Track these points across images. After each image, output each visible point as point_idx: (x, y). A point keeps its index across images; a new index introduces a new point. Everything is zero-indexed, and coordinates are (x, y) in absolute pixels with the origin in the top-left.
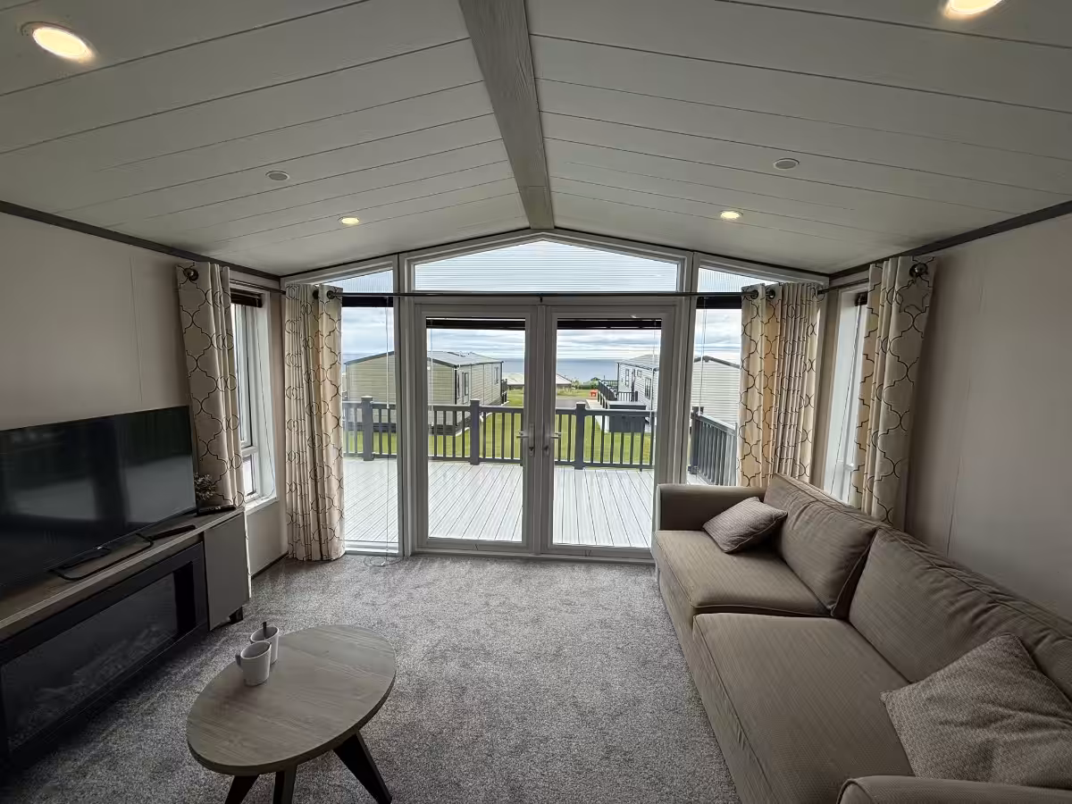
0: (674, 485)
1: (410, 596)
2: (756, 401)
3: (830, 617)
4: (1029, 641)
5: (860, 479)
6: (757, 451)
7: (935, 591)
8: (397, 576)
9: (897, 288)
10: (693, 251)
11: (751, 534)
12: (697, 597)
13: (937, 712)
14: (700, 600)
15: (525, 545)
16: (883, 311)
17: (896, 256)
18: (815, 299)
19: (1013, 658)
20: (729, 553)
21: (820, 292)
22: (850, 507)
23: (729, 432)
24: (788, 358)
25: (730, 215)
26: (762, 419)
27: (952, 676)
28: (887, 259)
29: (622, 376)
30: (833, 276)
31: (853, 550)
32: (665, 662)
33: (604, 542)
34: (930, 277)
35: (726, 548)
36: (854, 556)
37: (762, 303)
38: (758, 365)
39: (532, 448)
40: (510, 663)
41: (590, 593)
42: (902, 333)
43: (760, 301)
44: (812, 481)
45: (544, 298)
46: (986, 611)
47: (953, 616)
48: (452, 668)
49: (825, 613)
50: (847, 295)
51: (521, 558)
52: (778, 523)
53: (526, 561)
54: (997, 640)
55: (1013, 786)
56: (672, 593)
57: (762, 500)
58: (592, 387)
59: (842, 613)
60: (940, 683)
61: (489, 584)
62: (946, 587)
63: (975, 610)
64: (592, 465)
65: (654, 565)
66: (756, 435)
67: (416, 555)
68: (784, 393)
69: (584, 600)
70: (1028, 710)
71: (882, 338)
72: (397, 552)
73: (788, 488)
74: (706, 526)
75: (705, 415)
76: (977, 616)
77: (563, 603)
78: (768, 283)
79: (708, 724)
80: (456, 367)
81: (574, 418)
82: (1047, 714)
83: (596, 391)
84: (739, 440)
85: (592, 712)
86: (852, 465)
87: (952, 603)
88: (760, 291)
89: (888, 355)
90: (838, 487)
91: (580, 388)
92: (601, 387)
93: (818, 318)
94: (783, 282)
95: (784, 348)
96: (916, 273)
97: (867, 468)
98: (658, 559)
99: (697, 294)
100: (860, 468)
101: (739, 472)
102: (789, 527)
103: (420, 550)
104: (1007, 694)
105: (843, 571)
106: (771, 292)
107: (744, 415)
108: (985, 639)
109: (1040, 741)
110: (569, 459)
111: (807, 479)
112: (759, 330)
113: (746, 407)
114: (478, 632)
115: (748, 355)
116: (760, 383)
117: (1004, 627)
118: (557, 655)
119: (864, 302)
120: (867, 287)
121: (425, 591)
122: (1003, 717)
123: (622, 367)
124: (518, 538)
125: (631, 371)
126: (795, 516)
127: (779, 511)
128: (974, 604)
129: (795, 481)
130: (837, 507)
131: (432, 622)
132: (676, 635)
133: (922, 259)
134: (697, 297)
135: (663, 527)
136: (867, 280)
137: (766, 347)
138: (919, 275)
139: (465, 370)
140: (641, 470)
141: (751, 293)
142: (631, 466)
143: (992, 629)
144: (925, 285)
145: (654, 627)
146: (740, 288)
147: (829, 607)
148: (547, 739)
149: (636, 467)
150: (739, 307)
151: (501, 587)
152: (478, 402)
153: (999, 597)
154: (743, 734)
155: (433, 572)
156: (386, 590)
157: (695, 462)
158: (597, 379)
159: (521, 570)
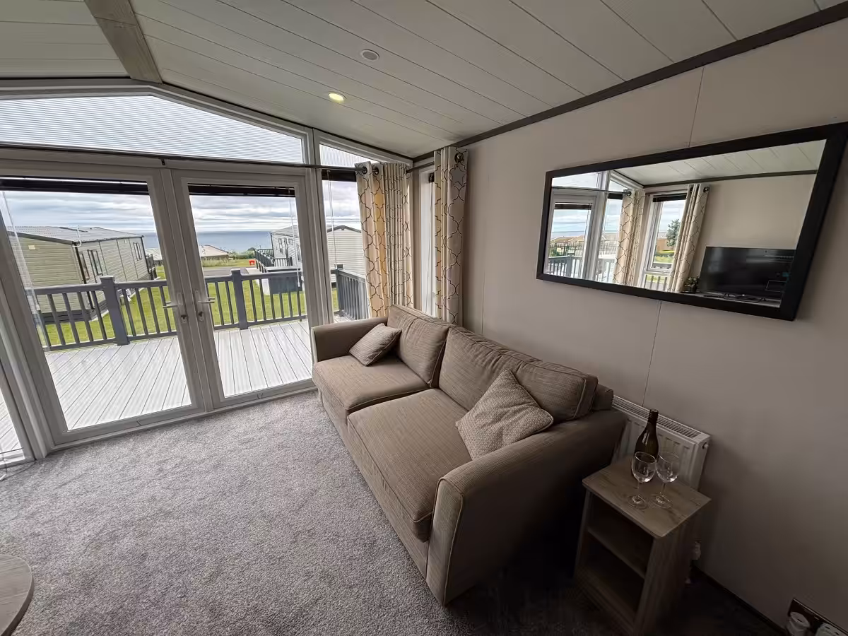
0: (325, 326)
1: (55, 498)
2: (375, 254)
3: (429, 388)
4: (514, 370)
5: (439, 301)
6: (380, 291)
7: (477, 356)
8: (30, 483)
9: (449, 170)
10: (312, 128)
11: (381, 349)
12: (348, 403)
13: (481, 422)
14: (351, 404)
15: (196, 407)
16: (443, 185)
17: (448, 147)
18: (405, 177)
19: (508, 381)
20: (368, 366)
21: (407, 172)
22: (436, 319)
23: (360, 281)
24: (392, 221)
25: (336, 97)
26: (380, 268)
27: (485, 400)
28: (443, 148)
29: (276, 244)
30: (415, 160)
31: (438, 344)
32: (332, 456)
33: (275, 383)
34: (465, 163)
35: (366, 363)
36: (439, 347)
37: (370, 177)
38: (373, 228)
39: (184, 317)
40: (195, 511)
41: (265, 428)
42: (454, 200)
43: (369, 175)
44: (415, 307)
45: (166, 161)
46: (497, 360)
47: (485, 367)
48: (126, 543)
49: (427, 387)
50: (424, 174)
51: (195, 419)
52: (397, 338)
53: (200, 420)
54: (503, 373)
55: (511, 445)
56: (332, 406)
57: (386, 325)
58: (250, 257)
59: (436, 385)
60: (481, 406)
61: (161, 452)
62: (480, 353)
63: (493, 362)
64: (256, 323)
65: (317, 390)
66: (378, 280)
67: (52, 454)
68: (393, 247)
69: (259, 435)
70: (515, 405)
71: (444, 205)
72: (23, 458)
73: (400, 313)
74: (352, 351)
75: (344, 270)
76: (493, 365)
77: (242, 443)
78: (373, 162)
79: (365, 484)
80: (75, 244)
81: (231, 284)
82: (522, 403)
83: (254, 259)
84: (367, 284)
85: (278, 515)
86: (435, 291)
87: (483, 361)
88: (368, 168)
89: (448, 216)
90: (429, 308)
91: (237, 258)
92: (258, 256)
93: (408, 191)
94: (384, 161)
95: (390, 212)
96: (459, 159)
97: (443, 293)
98: (319, 385)
99: (322, 167)
100: (439, 293)
101: (369, 308)
102: (403, 338)
103: (57, 447)
104: (507, 400)
105: (433, 359)
106: (376, 169)
107: (368, 265)
108: (498, 375)
109: (519, 419)
110: (233, 321)
111: (412, 305)
112: (371, 199)
113: (369, 260)
114: (153, 498)
115: (365, 220)
116: (376, 240)
117: (505, 366)
118: (242, 485)
119: (433, 181)
120: (433, 169)
121: (74, 486)
122: (506, 413)
123: (274, 236)
124: (188, 402)
125: (283, 240)
126: (406, 331)
127: (395, 330)
128: (493, 358)
129: (405, 308)
130: (428, 320)
131: (91, 511)
132: (338, 434)
133: (460, 150)
134: (321, 169)
135: (319, 360)
136: (432, 164)
137: (377, 214)
138: (460, 161)
139: (91, 247)
140: (301, 321)
141: (362, 169)
142: (292, 319)
143: (500, 369)
144: (463, 167)
145: (322, 434)
146: (353, 163)
147: (429, 383)
148: (240, 555)
149: (296, 318)
150: (355, 181)
151: (176, 450)
152: (111, 279)
153: (502, 351)
154: (385, 482)
155: (83, 464)
156: (15, 503)
157: (342, 307)
158: (254, 249)
159: (194, 429)
